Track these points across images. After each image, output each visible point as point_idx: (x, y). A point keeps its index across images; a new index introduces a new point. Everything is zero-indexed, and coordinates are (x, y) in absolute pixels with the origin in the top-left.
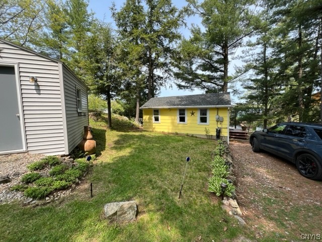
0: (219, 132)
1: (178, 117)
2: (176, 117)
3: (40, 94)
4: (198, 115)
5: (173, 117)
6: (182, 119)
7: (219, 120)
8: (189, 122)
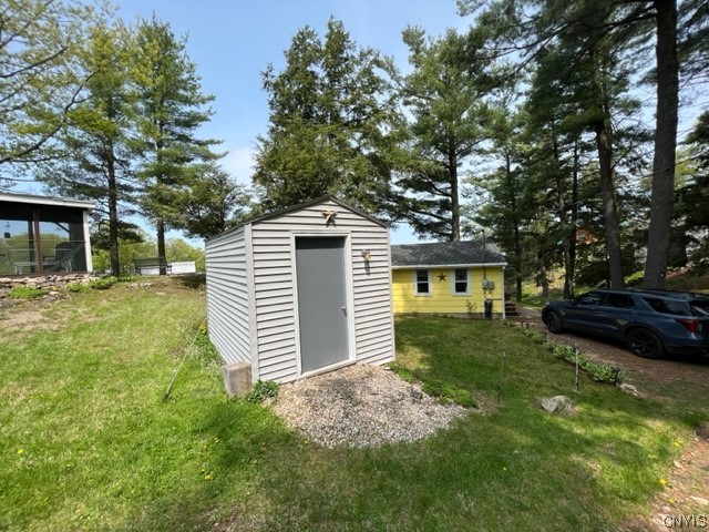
0: (489, 305)
1: (414, 285)
2: (411, 284)
3: (368, 274)
4: (452, 281)
5: (405, 285)
6: (423, 288)
7: (489, 288)
8: (436, 292)
